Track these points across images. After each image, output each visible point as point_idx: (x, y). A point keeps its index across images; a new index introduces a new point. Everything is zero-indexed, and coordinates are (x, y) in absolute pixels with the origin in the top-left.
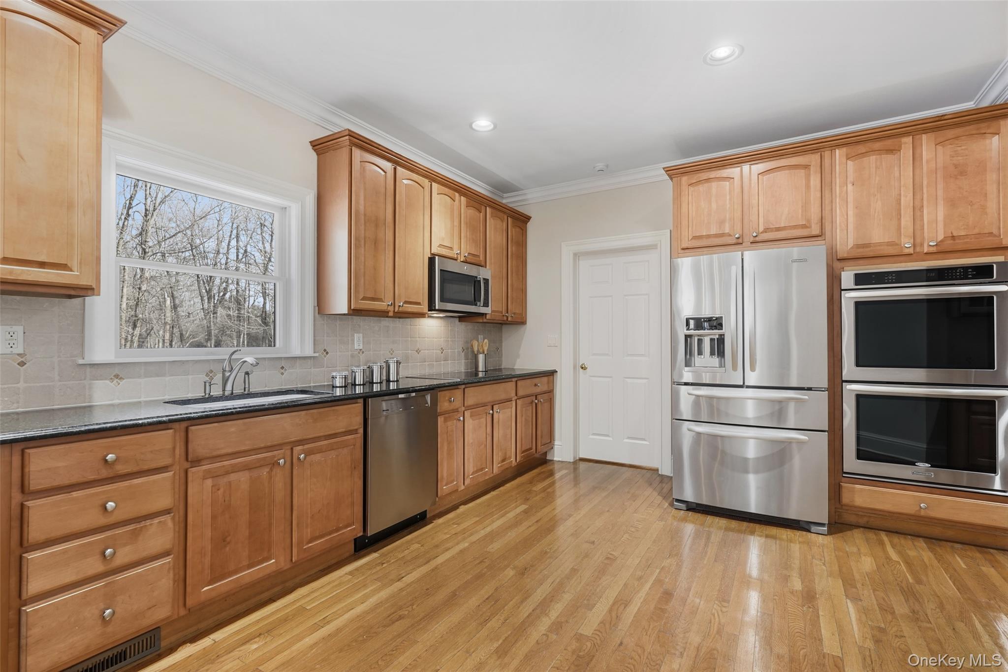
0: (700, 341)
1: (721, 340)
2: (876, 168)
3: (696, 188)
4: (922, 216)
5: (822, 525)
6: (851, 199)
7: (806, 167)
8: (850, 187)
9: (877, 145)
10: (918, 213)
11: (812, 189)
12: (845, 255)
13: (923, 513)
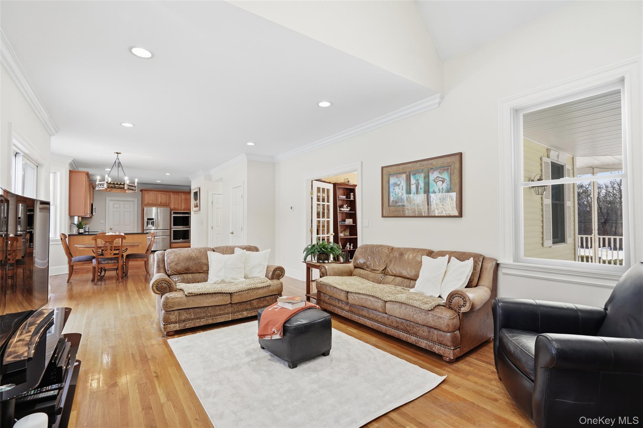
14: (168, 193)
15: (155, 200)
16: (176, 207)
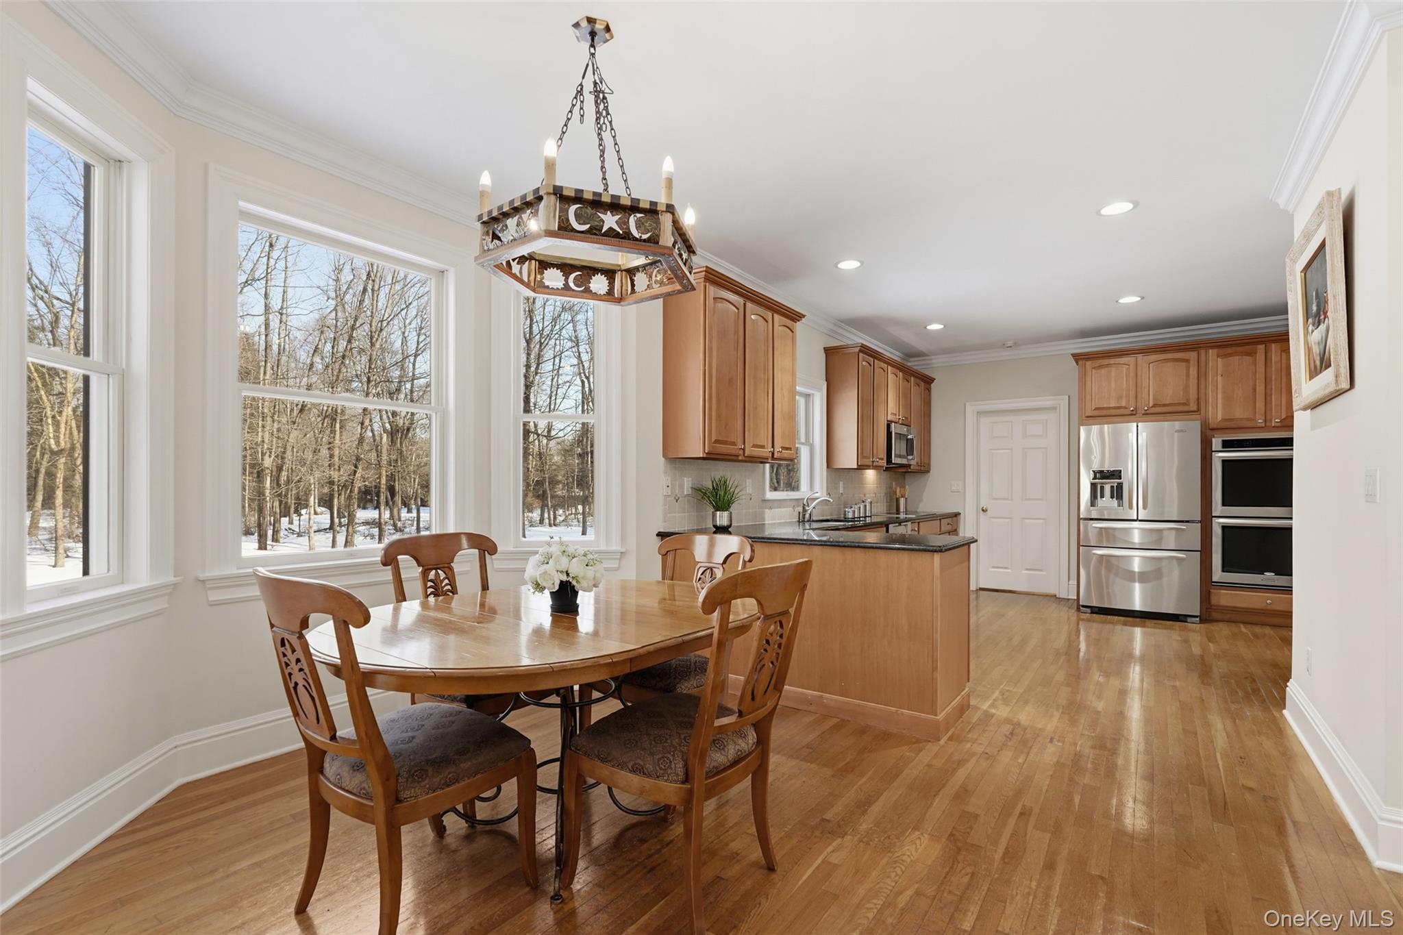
0: (1102, 488)
1: (1120, 486)
2: (1239, 365)
3: (1099, 371)
4: (1271, 401)
5: (1196, 617)
6: (1220, 386)
7: (1187, 361)
8: (1220, 378)
9: (1240, 349)
10: (1268, 398)
11: (1191, 377)
12: (1215, 426)
13: (1269, 607)
14: (1192, 355)
15: (1132, 393)
16: (1240, 413)
